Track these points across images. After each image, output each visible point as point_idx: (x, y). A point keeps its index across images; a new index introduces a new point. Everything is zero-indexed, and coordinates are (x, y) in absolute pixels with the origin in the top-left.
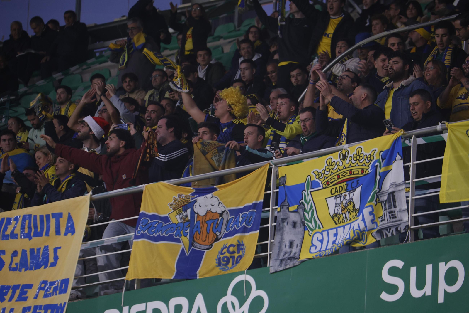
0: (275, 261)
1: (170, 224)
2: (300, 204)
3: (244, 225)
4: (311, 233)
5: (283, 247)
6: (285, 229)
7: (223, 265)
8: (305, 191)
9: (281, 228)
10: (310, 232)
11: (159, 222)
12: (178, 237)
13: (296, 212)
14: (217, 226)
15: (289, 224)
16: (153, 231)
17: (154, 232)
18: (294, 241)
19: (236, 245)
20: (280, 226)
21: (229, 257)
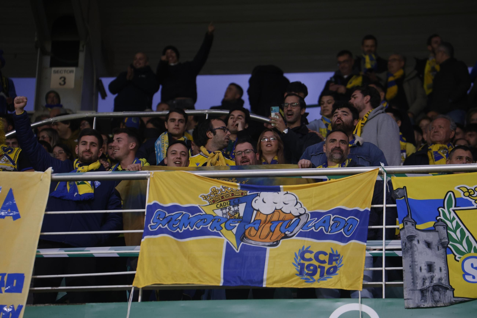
0: (411, 292)
1: (200, 214)
2: (438, 221)
3: (341, 232)
4: (460, 258)
5: (418, 271)
6: (415, 249)
7: (307, 274)
8: (444, 208)
9: (409, 249)
10: (458, 256)
11: (183, 213)
12: (215, 230)
13: (432, 230)
14: (289, 226)
15: (420, 242)
16: (174, 226)
17: (178, 227)
18: (434, 263)
19: (328, 254)
20: (407, 246)
21: (318, 267)
